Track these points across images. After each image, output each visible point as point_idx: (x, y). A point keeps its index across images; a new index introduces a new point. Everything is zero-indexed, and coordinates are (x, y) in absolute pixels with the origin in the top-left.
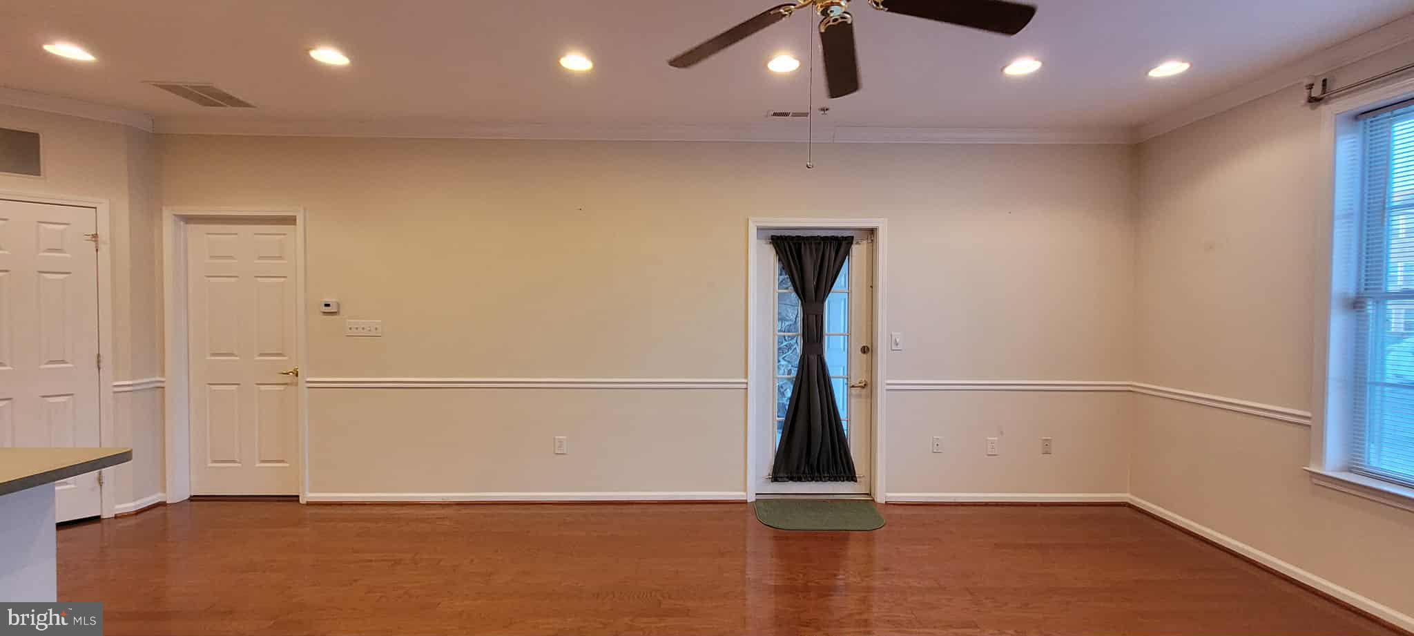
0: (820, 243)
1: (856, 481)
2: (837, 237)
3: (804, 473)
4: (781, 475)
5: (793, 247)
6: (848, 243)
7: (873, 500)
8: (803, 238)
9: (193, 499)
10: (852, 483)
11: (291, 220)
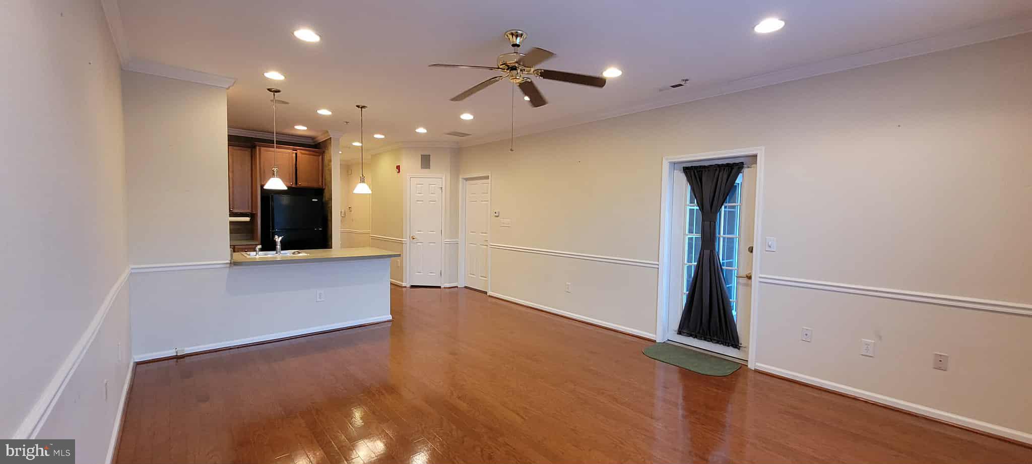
0: (716, 170)
1: (739, 349)
2: (730, 164)
3: (699, 333)
4: (684, 331)
5: (696, 174)
6: (739, 168)
7: (747, 366)
8: (704, 167)
9: (466, 287)
10: (736, 350)
11: (487, 178)
